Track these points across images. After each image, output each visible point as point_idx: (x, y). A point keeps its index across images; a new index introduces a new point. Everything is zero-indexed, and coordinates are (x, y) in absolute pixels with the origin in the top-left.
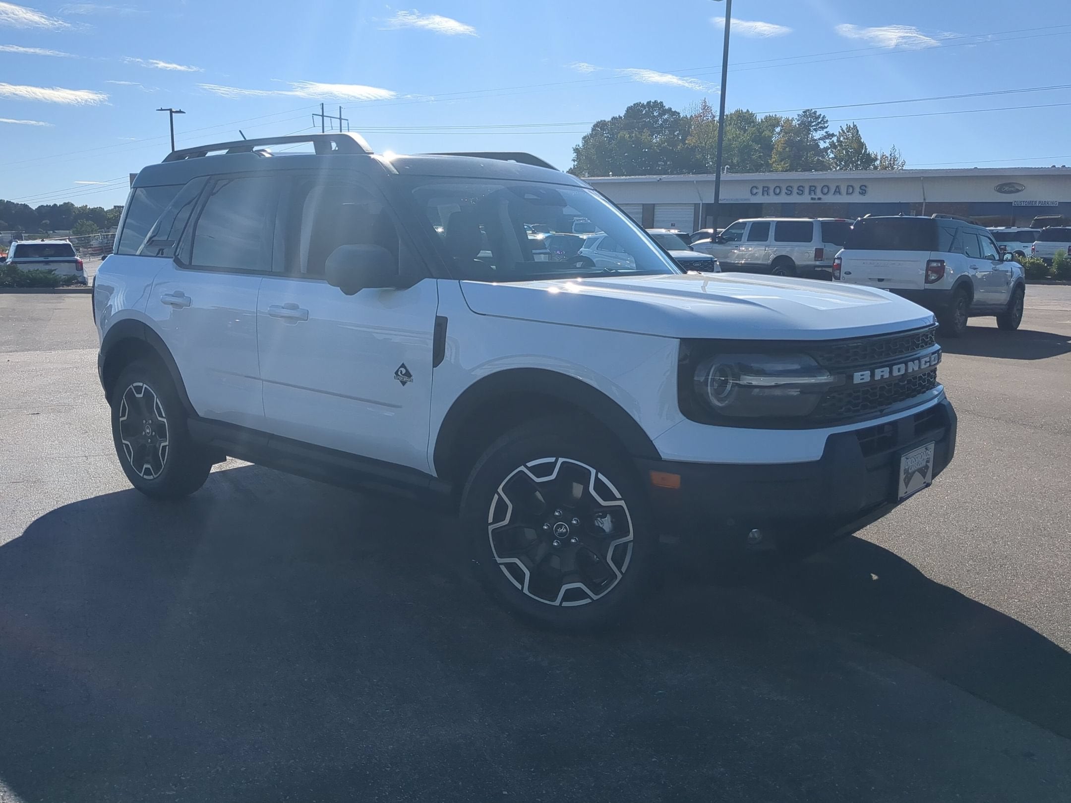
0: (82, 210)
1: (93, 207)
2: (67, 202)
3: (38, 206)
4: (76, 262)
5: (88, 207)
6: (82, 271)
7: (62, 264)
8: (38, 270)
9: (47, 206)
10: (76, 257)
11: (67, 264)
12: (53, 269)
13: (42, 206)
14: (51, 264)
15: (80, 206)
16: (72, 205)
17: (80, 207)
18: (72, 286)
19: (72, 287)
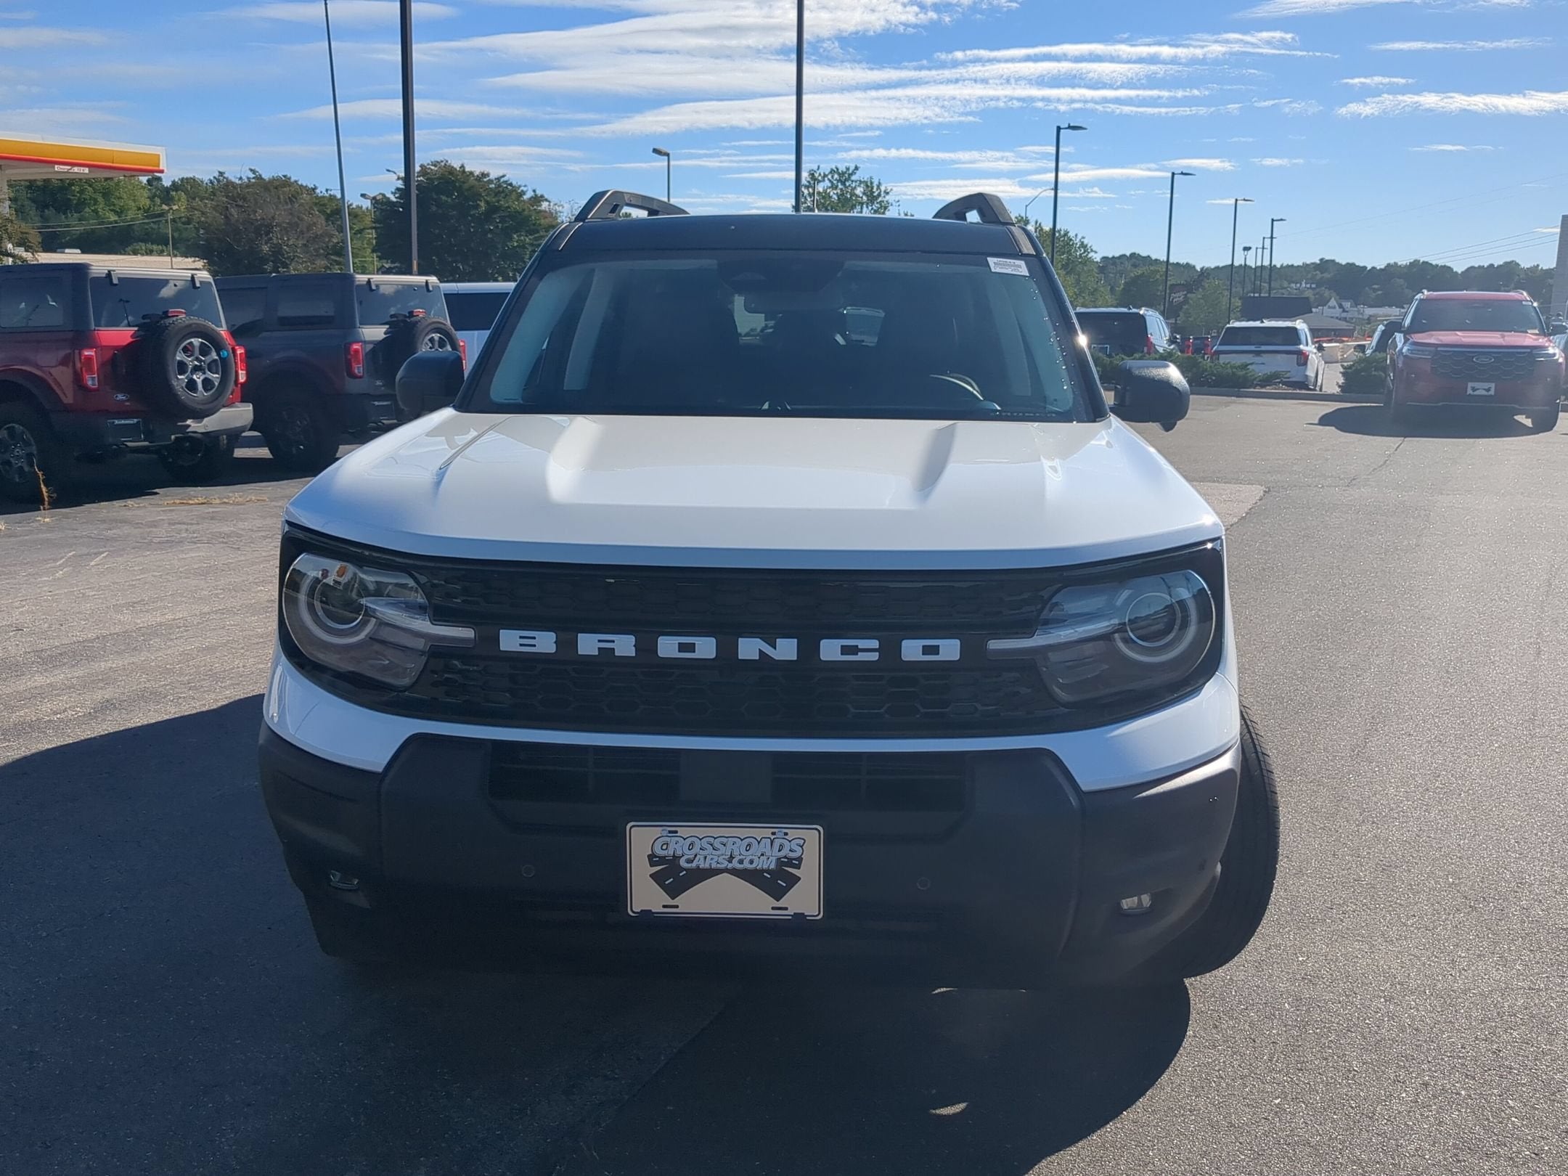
0: (1531, 272)
1: (1547, 268)
2: (1509, 260)
3: (1466, 268)
4: (1300, 353)
5: (1540, 268)
6: (1303, 367)
7: (1279, 356)
8: (1229, 363)
9: (1479, 267)
10: (1301, 347)
11: (1284, 355)
12: (1249, 362)
13: (1472, 268)
14: (1262, 355)
15: (1529, 266)
16: (1518, 265)
17: (1527, 268)
18: (1268, 387)
19: (1268, 390)
